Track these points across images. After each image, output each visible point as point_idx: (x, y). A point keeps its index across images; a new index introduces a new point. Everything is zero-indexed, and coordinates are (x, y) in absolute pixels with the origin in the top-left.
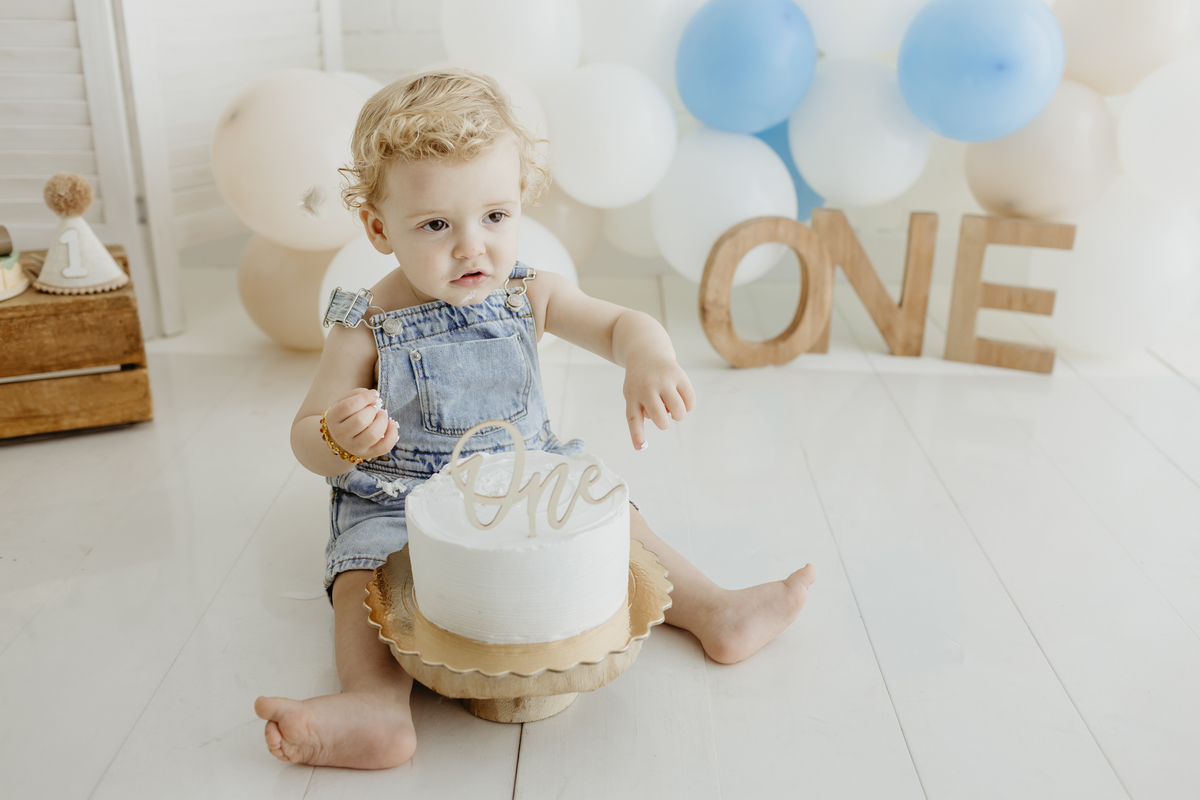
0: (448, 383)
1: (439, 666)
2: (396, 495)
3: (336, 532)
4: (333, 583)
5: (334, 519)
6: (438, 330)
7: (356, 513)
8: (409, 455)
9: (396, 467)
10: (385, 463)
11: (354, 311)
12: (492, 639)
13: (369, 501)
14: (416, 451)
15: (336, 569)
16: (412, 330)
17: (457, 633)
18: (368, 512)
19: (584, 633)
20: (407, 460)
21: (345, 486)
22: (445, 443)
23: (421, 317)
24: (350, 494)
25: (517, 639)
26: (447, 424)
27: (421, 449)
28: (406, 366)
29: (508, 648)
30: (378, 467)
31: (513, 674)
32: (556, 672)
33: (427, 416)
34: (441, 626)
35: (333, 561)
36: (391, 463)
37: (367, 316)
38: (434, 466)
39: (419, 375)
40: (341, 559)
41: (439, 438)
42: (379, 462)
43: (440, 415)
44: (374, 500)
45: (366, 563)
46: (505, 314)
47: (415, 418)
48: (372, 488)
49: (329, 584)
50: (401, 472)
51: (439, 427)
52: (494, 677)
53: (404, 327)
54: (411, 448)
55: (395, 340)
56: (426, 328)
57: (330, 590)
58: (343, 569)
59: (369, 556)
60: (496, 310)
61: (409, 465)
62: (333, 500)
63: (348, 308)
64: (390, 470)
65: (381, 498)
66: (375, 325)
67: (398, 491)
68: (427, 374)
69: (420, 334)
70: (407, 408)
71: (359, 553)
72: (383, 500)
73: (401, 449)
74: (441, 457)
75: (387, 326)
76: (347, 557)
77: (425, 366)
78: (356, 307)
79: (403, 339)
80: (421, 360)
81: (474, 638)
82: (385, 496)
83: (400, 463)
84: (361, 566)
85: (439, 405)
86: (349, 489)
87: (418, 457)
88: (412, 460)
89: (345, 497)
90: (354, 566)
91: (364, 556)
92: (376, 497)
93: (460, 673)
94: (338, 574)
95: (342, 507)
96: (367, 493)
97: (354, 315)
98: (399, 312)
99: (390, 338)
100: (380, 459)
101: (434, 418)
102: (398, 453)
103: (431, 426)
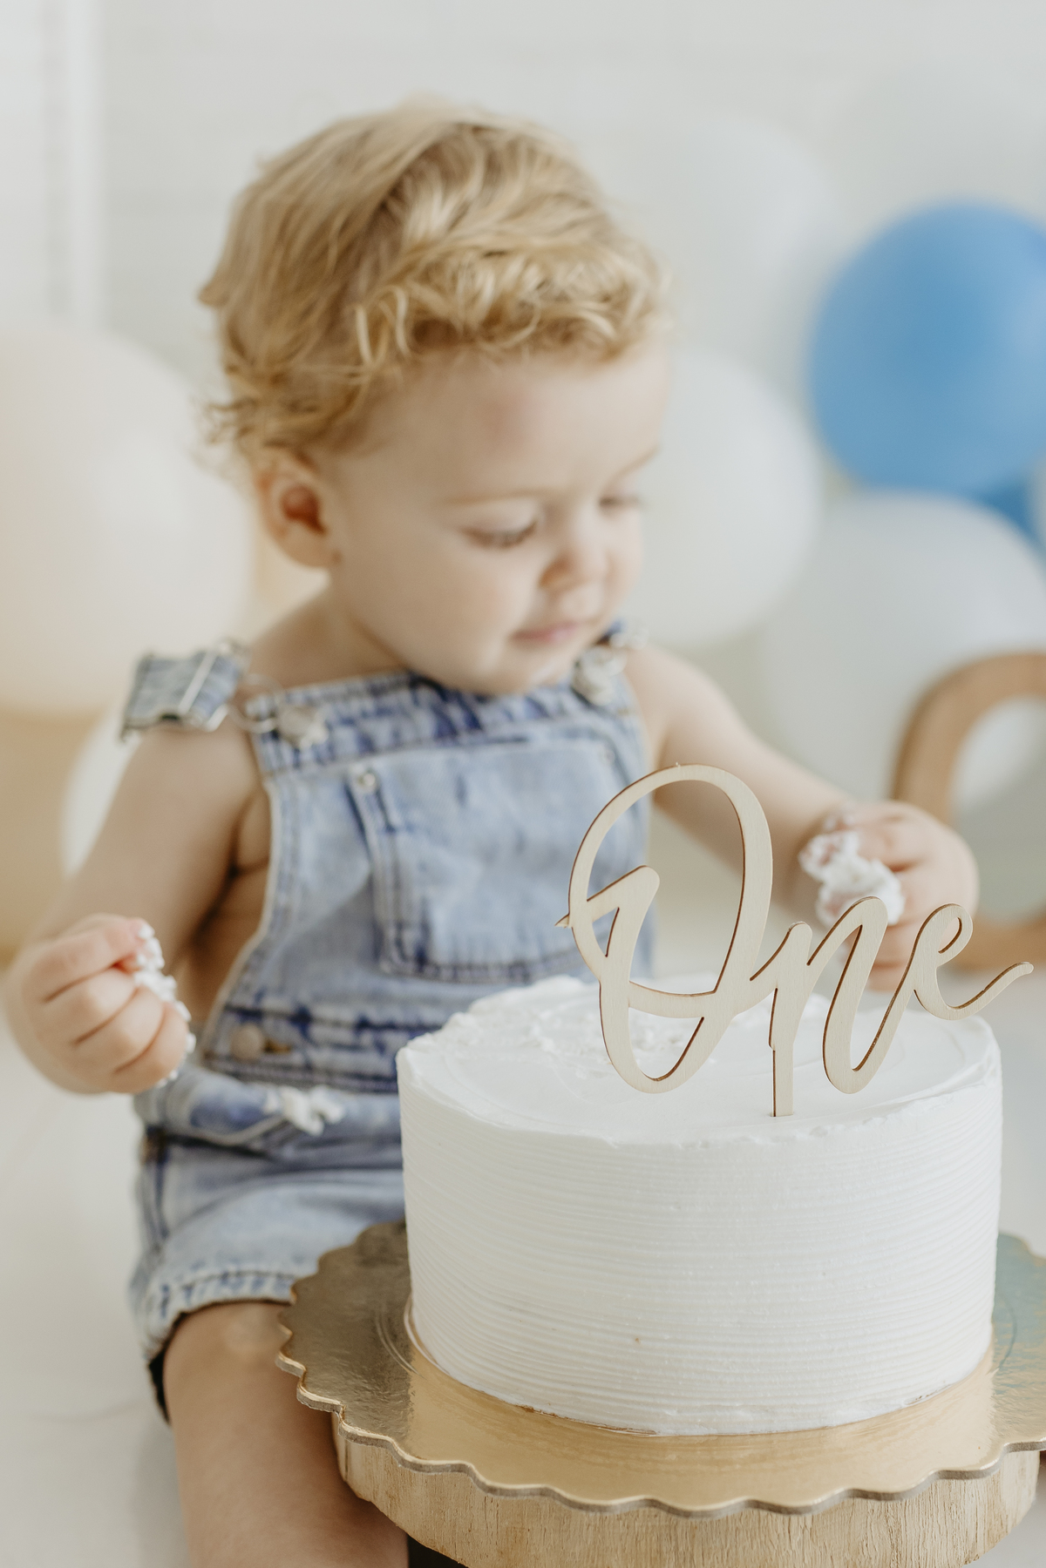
0: (445, 841)
1: (532, 1493)
2: (315, 1127)
3: (158, 1233)
4: (166, 1344)
5: (151, 1200)
6: (408, 735)
7: (208, 1184)
8: (345, 1036)
9: (308, 1067)
10: (282, 1059)
11: (208, 688)
12: (670, 1420)
13: (242, 1152)
14: (363, 1025)
15: (178, 1304)
16: (346, 737)
17: (561, 1412)
19: (916, 1404)
20: (339, 1047)
21: (180, 1119)
22: (435, 1003)
23: (369, 704)
24: (195, 1144)
25: (743, 1419)
26: (441, 951)
27: (375, 1015)
28: (341, 806)
29: (715, 1444)
30: (265, 1072)
31: (757, 1505)
32: (877, 1496)
33: (391, 933)
34: (513, 1399)
35: (166, 1289)
36: (296, 1058)
37: (239, 700)
39: (373, 823)
40: (188, 1279)
41: (421, 987)
42: (269, 1059)
43: (426, 928)
44: (257, 1145)
45: (258, 1283)
46: (571, 704)
47: (360, 938)
48: (252, 1116)
49: (156, 1348)
50: (323, 1079)
51: (422, 959)
52: (704, 1514)
53: (329, 727)
54: (348, 1015)
55: (307, 756)
56: (381, 731)
57: (157, 1367)
58: (197, 1300)
59: (263, 1267)
60: (548, 700)
61: (345, 1060)
62: (148, 1160)
63: (191, 681)
64: (295, 1075)
65: (277, 1137)
66: (258, 719)
67: (323, 1117)
68: (396, 818)
69: (368, 746)
70: (343, 915)
71: (236, 1260)
72: (282, 1143)
73: (322, 1021)
75: (290, 722)
76: (203, 1273)
77: (389, 799)
78: (213, 678)
79: (327, 755)
80: (378, 794)
81: (616, 1422)
82: (287, 1130)
83: (321, 1057)
84: (245, 1291)
85: (425, 903)
87: (367, 1038)
88: (352, 1048)
89: (176, 1151)
90: (227, 1293)
91: (248, 1266)
93: (602, 1509)
94: (183, 1318)
96: (240, 1128)
97: (208, 698)
98: (316, 691)
99: (297, 751)
100: (269, 1048)
101: (411, 937)
102: (317, 1031)
103: (403, 957)
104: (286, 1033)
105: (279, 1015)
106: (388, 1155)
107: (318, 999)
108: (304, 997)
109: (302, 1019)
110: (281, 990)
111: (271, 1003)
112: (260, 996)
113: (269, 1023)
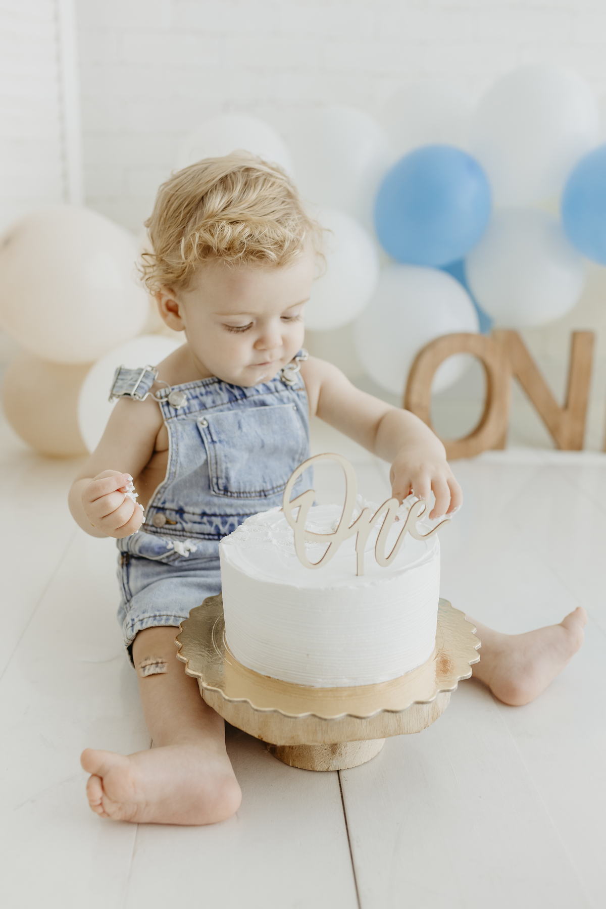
0: (234, 446)
1: (271, 711)
2: (187, 555)
3: (129, 597)
4: (134, 641)
5: (125, 581)
6: (219, 402)
7: (147, 575)
8: (197, 519)
9: (183, 530)
10: (173, 527)
11: (142, 384)
12: (319, 682)
13: (160, 563)
14: (204, 514)
15: (138, 627)
16: (195, 402)
17: (281, 678)
18: (159, 574)
19: (407, 674)
20: (195, 522)
21: (135, 550)
22: (231, 506)
23: (203, 390)
24: (139, 558)
25: (345, 682)
26: (233, 487)
27: (208, 511)
28: (194, 433)
29: (335, 691)
30: (165, 531)
31: (350, 716)
32: (392, 712)
33: (215, 480)
34: (263, 673)
35: (133, 620)
36: (179, 526)
37: (154, 388)
38: (221, 527)
39: (207, 440)
40: (141, 618)
41: (226, 500)
42: (167, 526)
43: (227, 479)
44: (164, 561)
45: (167, 620)
46: (280, 387)
47: (203, 482)
48: (163, 550)
49: (130, 642)
50: (188, 534)
51: (226, 490)
52: (332, 720)
53: (188, 400)
54: (198, 511)
55: (180, 412)
56: (208, 400)
57: (130, 649)
58: (144, 626)
59: (169, 613)
60: (271, 385)
61: (197, 528)
62: (123, 564)
63: (136, 381)
64: (178, 533)
65: (172, 558)
66: (161, 398)
67: (189, 551)
68: (215, 438)
69: (203, 406)
70: (196, 473)
71: (158, 611)
72: (174, 560)
73: (188, 513)
74: (227, 519)
75: (173, 399)
76: (147, 615)
77: (213, 431)
78: (144, 380)
79: (188, 411)
80: (208, 427)
81: (300, 683)
82: (176, 556)
83: (188, 526)
84: (163, 623)
85: (227, 469)
86: (140, 552)
87: (205, 519)
88: (200, 523)
89: (133, 561)
90: (156, 623)
91: (164, 613)
92: (168, 557)
93: (295, 718)
94: (140, 632)
95: (133, 570)
96: (159, 554)
97: (143, 388)
98: (182, 386)
99: (176, 410)
100: (168, 522)
101: (222, 482)
102: (186, 516)
103: (219, 489)
104: (174, 517)
105: (171, 510)
106: (214, 564)
107: (186, 504)
108: (182, 504)
109: (181, 512)
110: (173, 501)
111: (167, 505)
112: (164, 503)
113: (168, 512)
